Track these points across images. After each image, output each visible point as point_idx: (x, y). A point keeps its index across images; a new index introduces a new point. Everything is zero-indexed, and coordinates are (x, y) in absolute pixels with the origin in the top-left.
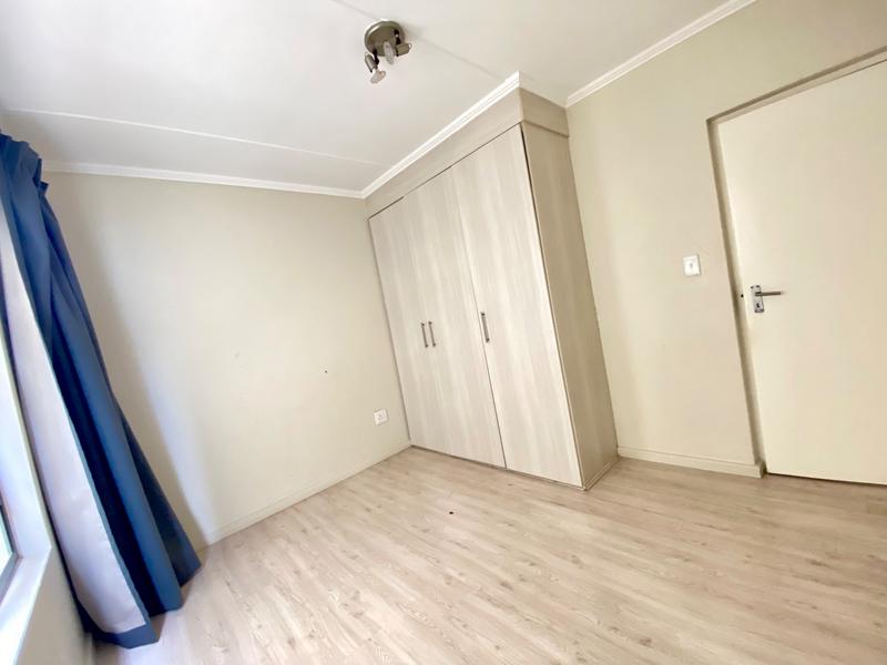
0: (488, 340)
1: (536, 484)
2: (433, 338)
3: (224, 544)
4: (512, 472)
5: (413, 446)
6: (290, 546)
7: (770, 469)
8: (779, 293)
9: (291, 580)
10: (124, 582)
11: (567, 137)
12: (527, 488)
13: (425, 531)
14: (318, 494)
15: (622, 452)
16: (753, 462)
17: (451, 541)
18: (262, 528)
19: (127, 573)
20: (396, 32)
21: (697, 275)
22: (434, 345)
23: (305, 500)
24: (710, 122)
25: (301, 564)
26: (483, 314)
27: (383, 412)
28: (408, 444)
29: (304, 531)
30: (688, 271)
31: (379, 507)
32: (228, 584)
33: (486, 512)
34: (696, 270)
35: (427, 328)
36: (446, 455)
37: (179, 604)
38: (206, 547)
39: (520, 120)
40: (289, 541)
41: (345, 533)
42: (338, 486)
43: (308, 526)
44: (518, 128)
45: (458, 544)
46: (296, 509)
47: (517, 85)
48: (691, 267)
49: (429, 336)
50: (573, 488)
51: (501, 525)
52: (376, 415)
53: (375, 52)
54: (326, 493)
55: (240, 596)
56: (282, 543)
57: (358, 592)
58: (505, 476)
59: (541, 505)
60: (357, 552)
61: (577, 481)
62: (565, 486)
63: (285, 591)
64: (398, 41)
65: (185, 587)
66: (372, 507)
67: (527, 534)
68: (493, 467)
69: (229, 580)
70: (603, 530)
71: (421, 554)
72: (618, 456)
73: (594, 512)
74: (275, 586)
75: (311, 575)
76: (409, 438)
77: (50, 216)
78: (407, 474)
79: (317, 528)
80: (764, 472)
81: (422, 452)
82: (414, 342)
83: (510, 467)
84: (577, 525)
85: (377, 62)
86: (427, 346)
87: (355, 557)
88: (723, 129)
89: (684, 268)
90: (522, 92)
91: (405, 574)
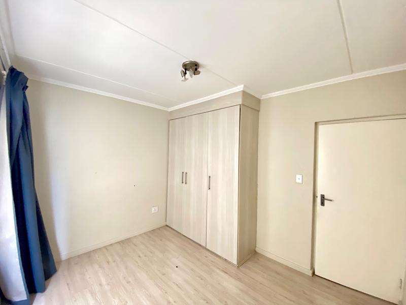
0: (209, 188)
1: (217, 259)
2: (186, 180)
3: (69, 260)
4: (208, 250)
5: (167, 226)
6: (100, 269)
7: (316, 273)
8: (331, 201)
9: (96, 288)
10: (22, 279)
11: (259, 111)
12: (213, 260)
13: (164, 274)
14: (118, 242)
15: (258, 250)
16: (310, 269)
17: (174, 283)
18: (88, 256)
19: (24, 275)
20: (196, 65)
21: (300, 183)
22: (186, 183)
23: (111, 245)
24: (316, 124)
25: (104, 281)
26: (210, 177)
27: (156, 208)
28: (165, 224)
29: (108, 262)
30: (298, 181)
31: (145, 256)
32: (68, 284)
33: (192, 270)
34: (300, 181)
35: (184, 174)
36: (180, 234)
37: (43, 290)
38: (60, 261)
39: (241, 103)
40: (100, 267)
41: (127, 268)
42: (128, 240)
43: (110, 259)
44: (239, 107)
45: (177, 285)
46: (107, 250)
47: (242, 89)
48: (299, 179)
49: (184, 179)
50: (233, 265)
51: (197, 278)
52: (153, 209)
53: (186, 70)
54: (121, 242)
55: (72, 292)
56: (96, 266)
57: (127, 302)
58: (204, 251)
59: (218, 271)
60: (130, 279)
61: (235, 262)
62: (230, 263)
63: (93, 294)
64: (196, 69)
65: (48, 281)
66: (141, 255)
67: (208, 286)
68: (200, 245)
69: (68, 282)
70: (242, 290)
71: (159, 287)
72: (255, 251)
73: (239, 279)
74: (89, 291)
75: (107, 288)
76: (166, 221)
77: (26, 104)
78: (161, 240)
79: (114, 262)
80: (314, 273)
81: (170, 229)
82: (178, 179)
83: (208, 247)
84: (230, 285)
85: (186, 73)
86: (183, 182)
87: (128, 282)
88: (321, 128)
89: (296, 179)
90: (244, 92)
91: (150, 296)
